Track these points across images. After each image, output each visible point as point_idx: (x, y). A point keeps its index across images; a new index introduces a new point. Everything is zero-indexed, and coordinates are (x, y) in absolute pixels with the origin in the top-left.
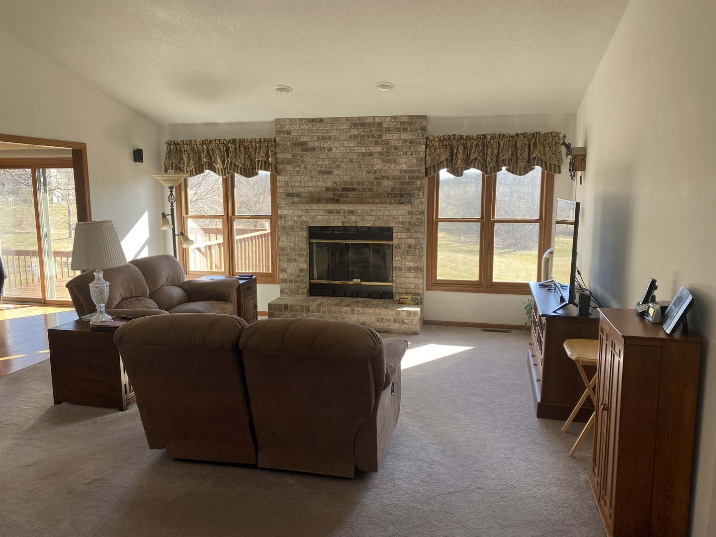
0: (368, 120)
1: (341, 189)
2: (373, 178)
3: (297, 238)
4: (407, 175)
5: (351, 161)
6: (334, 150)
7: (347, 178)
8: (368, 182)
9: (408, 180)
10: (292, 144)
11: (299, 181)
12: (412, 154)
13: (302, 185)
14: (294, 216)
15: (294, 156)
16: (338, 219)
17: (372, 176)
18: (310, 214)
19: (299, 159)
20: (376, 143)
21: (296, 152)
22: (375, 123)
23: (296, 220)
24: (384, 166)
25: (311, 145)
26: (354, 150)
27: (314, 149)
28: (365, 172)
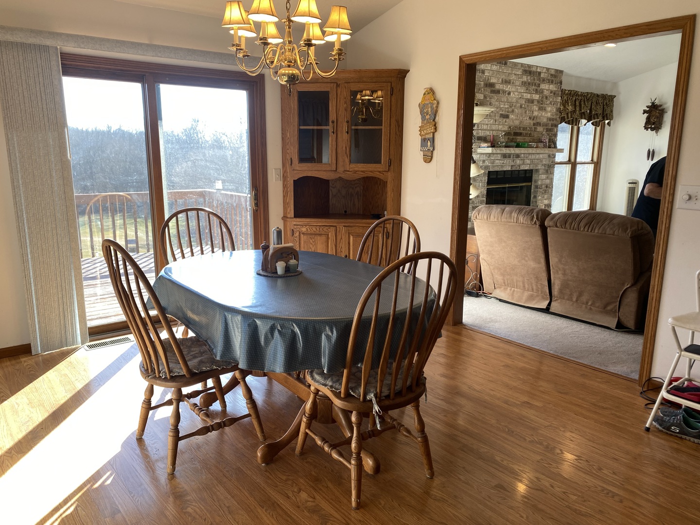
0: (534, 69)
1: (513, 133)
2: (532, 125)
3: (481, 184)
4: (550, 123)
5: (521, 107)
6: (512, 94)
7: (517, 123)
8: (529, 128)
9: (550, 127)
10: (484, 84)
11: (487, 124)
12: (554, 104)
13: (488, 129)
14: (480, 160)
15: (485, 97)
16: (509, 163)
17: (532, 122)
18: (491, 158)
19: (488, 101)
20: (537, 92)
21: (487, 93)
22: (537, 72)
23: (481, 165)
24: (539, 113)
25: (498, 87)
26: (523, 96)
27: (498, 92)
28: (528, 117)
